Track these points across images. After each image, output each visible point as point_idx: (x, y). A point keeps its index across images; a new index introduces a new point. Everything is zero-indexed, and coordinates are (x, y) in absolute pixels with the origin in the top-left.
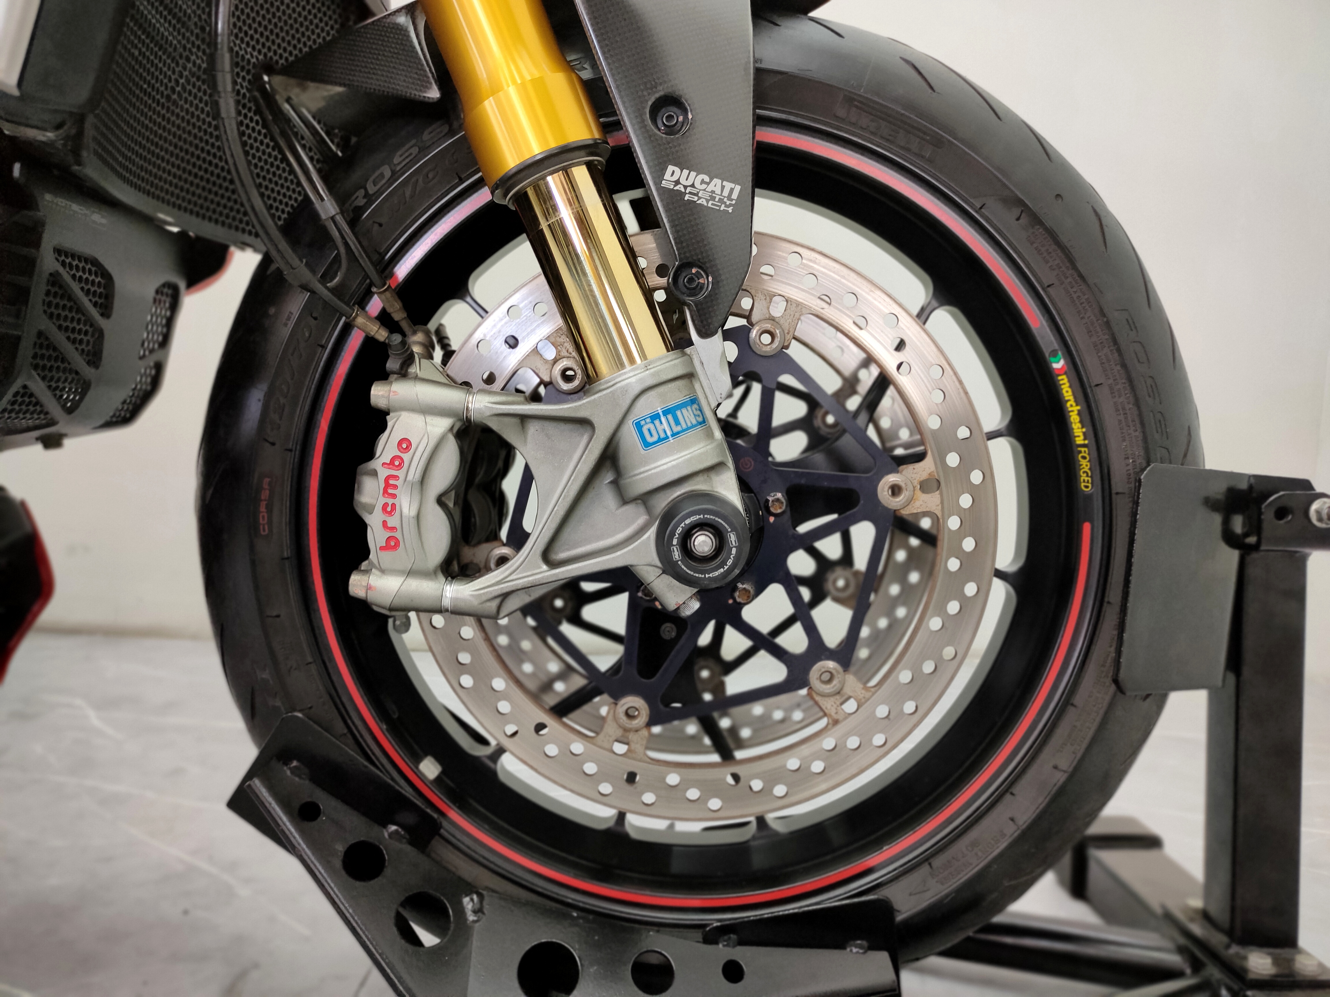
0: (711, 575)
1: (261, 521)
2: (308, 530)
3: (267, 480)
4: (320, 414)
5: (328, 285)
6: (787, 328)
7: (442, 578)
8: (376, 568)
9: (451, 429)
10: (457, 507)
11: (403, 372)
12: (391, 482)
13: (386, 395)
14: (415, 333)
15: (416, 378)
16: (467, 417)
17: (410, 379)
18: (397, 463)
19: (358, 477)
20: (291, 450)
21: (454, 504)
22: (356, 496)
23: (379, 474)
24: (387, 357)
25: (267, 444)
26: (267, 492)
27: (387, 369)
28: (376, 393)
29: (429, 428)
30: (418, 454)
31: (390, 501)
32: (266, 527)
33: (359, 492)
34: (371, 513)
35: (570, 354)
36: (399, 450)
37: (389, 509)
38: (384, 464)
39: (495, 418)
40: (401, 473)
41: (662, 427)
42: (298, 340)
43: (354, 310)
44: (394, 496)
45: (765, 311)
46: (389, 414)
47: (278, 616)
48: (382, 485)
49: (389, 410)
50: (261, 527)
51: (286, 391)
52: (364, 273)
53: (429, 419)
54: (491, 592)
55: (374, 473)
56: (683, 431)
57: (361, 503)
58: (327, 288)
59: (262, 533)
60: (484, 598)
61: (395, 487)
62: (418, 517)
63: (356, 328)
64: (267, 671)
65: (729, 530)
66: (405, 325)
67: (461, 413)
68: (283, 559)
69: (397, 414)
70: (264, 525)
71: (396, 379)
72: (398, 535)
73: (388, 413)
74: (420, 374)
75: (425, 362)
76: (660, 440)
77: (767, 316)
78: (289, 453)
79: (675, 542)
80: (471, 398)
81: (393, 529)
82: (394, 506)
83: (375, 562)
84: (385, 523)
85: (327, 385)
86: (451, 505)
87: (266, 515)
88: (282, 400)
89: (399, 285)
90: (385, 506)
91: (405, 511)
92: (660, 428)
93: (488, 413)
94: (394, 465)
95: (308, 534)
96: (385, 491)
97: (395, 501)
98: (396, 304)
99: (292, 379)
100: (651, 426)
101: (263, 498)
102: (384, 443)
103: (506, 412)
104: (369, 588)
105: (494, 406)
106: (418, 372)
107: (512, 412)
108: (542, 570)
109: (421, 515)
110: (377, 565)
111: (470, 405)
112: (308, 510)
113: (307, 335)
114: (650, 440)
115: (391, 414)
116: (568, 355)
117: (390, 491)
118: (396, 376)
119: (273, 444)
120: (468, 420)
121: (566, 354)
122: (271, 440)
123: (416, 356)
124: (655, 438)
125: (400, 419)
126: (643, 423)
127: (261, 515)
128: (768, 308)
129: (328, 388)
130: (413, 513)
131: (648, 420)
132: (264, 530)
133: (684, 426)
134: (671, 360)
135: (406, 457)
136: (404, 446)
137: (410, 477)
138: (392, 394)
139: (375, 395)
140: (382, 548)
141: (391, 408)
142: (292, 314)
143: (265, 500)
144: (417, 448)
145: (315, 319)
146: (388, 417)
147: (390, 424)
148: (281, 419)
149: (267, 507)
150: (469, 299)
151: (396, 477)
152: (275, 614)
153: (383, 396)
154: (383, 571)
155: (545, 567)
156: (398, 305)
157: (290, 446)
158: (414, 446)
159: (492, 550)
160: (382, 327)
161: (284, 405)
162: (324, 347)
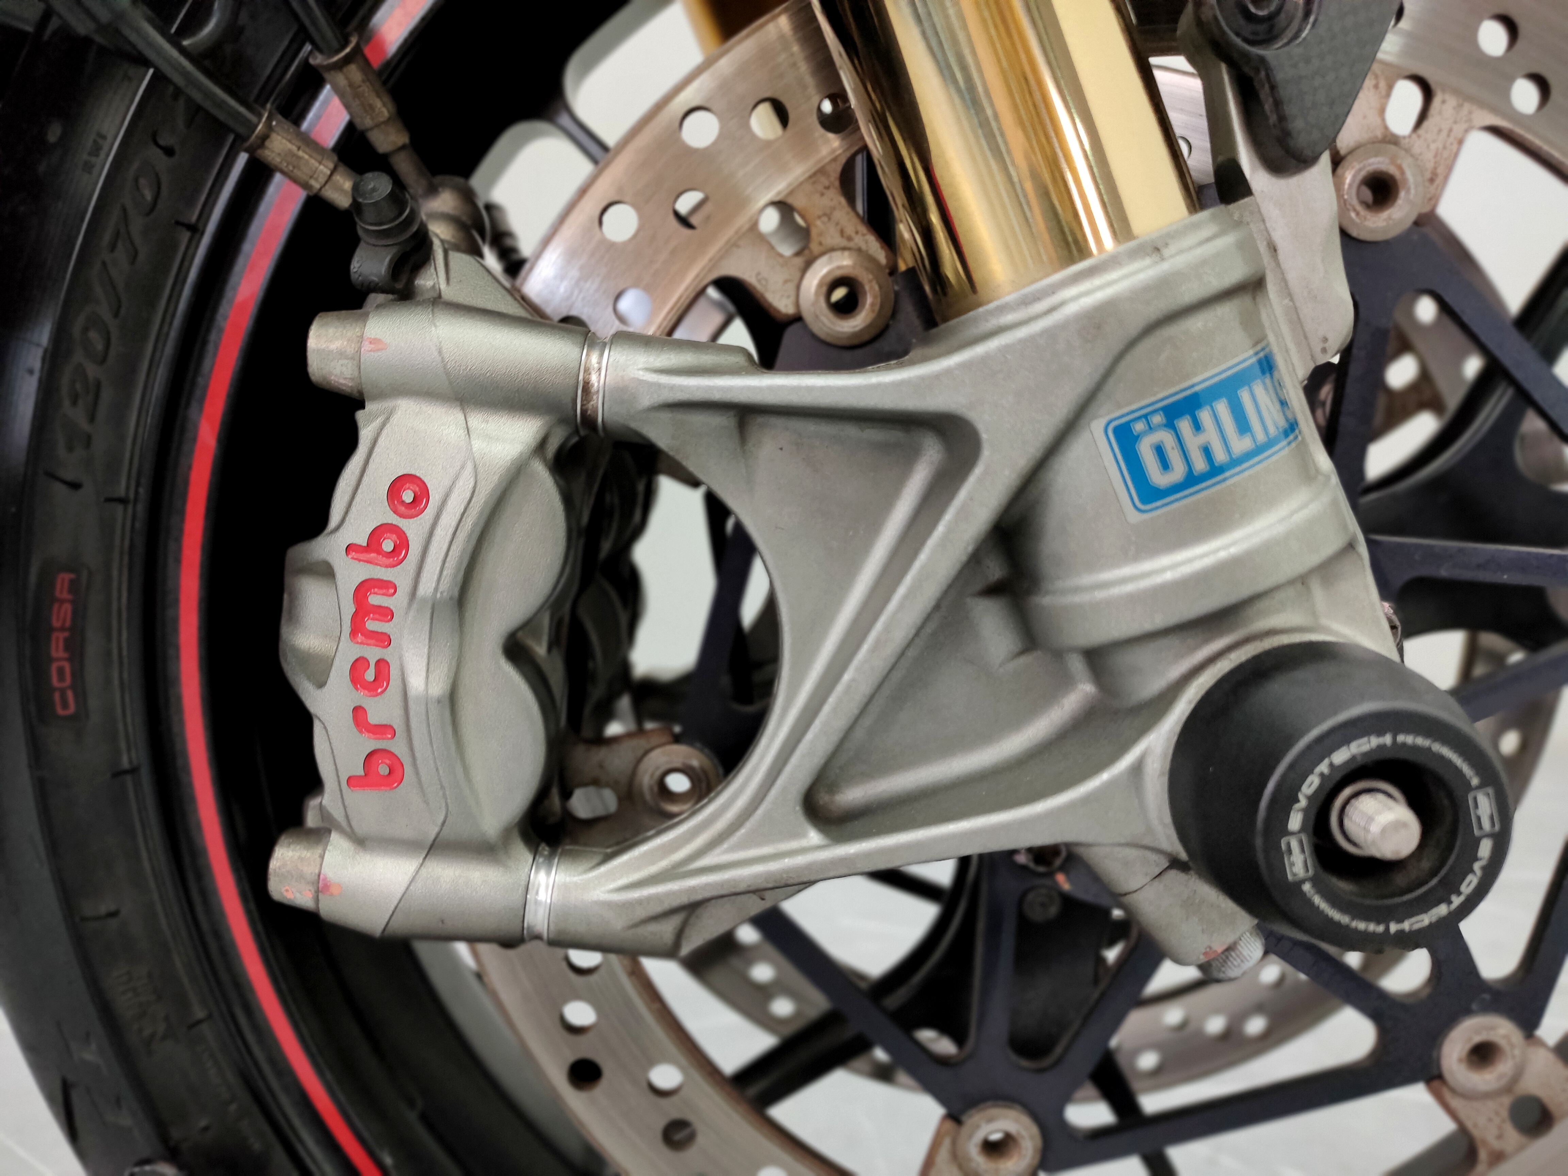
0: (1406, 926)
1: (55, 682)
2: (179, 698)
3: (63, 579)
4: (194, 405)
5: (186, 43)
6: (1430, 165)
7: (522, 854)
8: (342, 831)
9: (541, 447)
10: (555, 651)
11: (399, 286)
12: (375, 599)
13: (350, 350)
14: (432, 191)
15: (437, 302)
16: (584, 412)
17: (419, 304)
18: (388, 546)
19: (288, 579)
20: (123, 501)
21: (549, 650)
22: (285, 630)
23: (339, 576)
24: (352, 243)
25: (59, 489)
26: (68, 608)
27: (354, 277)
28: (323, 345)
29: (477, 445)
30: (448, 520)
31: (373, 654)
32: (70, 695)
33: (294, 619)
34: (321, 685)
35: (850, 239)
36: (395, 512)
37: (370, 675)
38: (349, 548)
39: (666, 416)
40: (401, 576)
41: (1201, 439)
42: (124, 210)
43: (260, 116)
44: (384, 640)
45: (1374, 120)
46: (363, 407)
47: (113, 914)
48: (349, 609)
49: (361, 393)
50: (57, 696)
51: (100, 347)
52: (295, 28)
53: (479, 421)
54: (657, 898)
55: (326, 572)
56: (1259, 450)
57: (295, 650)
58: (183, 51)
59: (60, 711)
60: (642, 913)
61: (386, 614)
62: (452, 698)
63: (278, 177)
64: (94, 1047)
65: (1475, 781)
66: (405, 165)
67: (568, 400)
68: (118, 774)
69: (388, 404)
70: (63, 692)
71: (379, 306)
72: (398, 746)
73: (360, 404)
74: (448, 292)
75: (460, 260)
76: (1191, 480)
77: (1379, 133)
78: (120, 508)
79: (1295, 821)
80: (594, 358)
81: (384, 730)
82: (382, 665)
83: (337, 814)
84: (358, 712)
85: (208, 330)
86: (540, 649)
87: (67, 666)
88: (92, 371)
89: (388, 63)
90: (358, 666)
91: (417, 683)
92: (1193, 443)
93: (646, 401)
94: (379, 551)
95: (180, 710)
96: (357, 629)
97: (386, 653)
98: (378, 104)
99: (116, 315)
100: (1166, 438)
101: (56, 623)
102: (350, 490)
103: (699, 396)
104: (321, 886)
105: (664, 379)
106: (443, 286)
107: (717, 396)
108: (803, 843)
109: (462, 692)
110: (344, 824)
111: (594, 378)
112: (177, 648)
113: (148, 196)
114: (1158, 478)
115: (370, 407)
116: (844, 243)
117: (372, 625)
118: (380, 298)
119: (75, 486)
120: (589, 421)
121: (838, 241)
122: (69, 476)
123: (437, 244)
124: (1178, 473)
125: (395, 419)
126: (1139, 427)
127: (54, 667)
128: (1382, 111)
129: (213, 337)
130: (438, 688)
131: (1157, 419)
132: (65, 705)
133: (1261, 437)
134: (1209, 240)
135: (414, 529)
136: (408, 496)
137: (426, 587)
138: (366, 346)
139: (319, 351)
140: (352, 781)
141: (367, 390)
142: (104, 137)
143: (62, 629)
144: (444, 502)
145: (169, 152)
146: (360, 416)
147: (365, 434)
148: (92, 419)
149: (69, 645)
150: (564, 120)
151: (388, 587)
152: (103, 909)
153: (341, 354)
154: (361, 842)
155: (814, 837)
156: (383, 108)
157: (121, 492)
158: (435, 497)
159: (646, 753)
160: (342, 168)
161: (98, 385)
162: (196, 230)
